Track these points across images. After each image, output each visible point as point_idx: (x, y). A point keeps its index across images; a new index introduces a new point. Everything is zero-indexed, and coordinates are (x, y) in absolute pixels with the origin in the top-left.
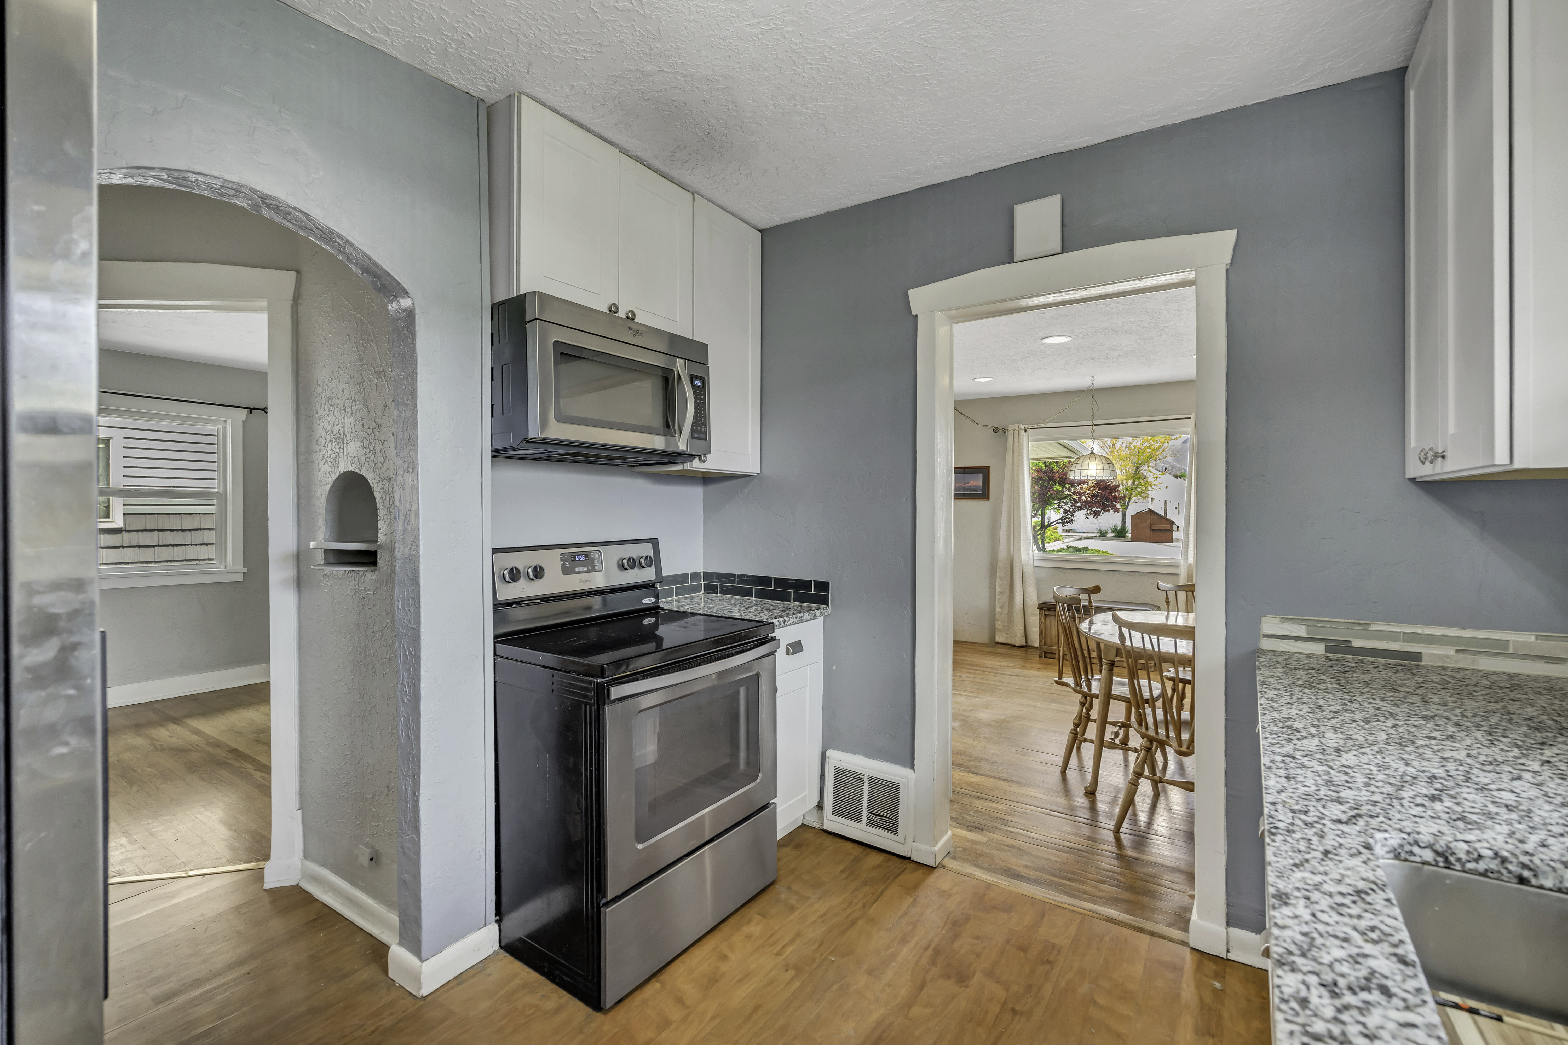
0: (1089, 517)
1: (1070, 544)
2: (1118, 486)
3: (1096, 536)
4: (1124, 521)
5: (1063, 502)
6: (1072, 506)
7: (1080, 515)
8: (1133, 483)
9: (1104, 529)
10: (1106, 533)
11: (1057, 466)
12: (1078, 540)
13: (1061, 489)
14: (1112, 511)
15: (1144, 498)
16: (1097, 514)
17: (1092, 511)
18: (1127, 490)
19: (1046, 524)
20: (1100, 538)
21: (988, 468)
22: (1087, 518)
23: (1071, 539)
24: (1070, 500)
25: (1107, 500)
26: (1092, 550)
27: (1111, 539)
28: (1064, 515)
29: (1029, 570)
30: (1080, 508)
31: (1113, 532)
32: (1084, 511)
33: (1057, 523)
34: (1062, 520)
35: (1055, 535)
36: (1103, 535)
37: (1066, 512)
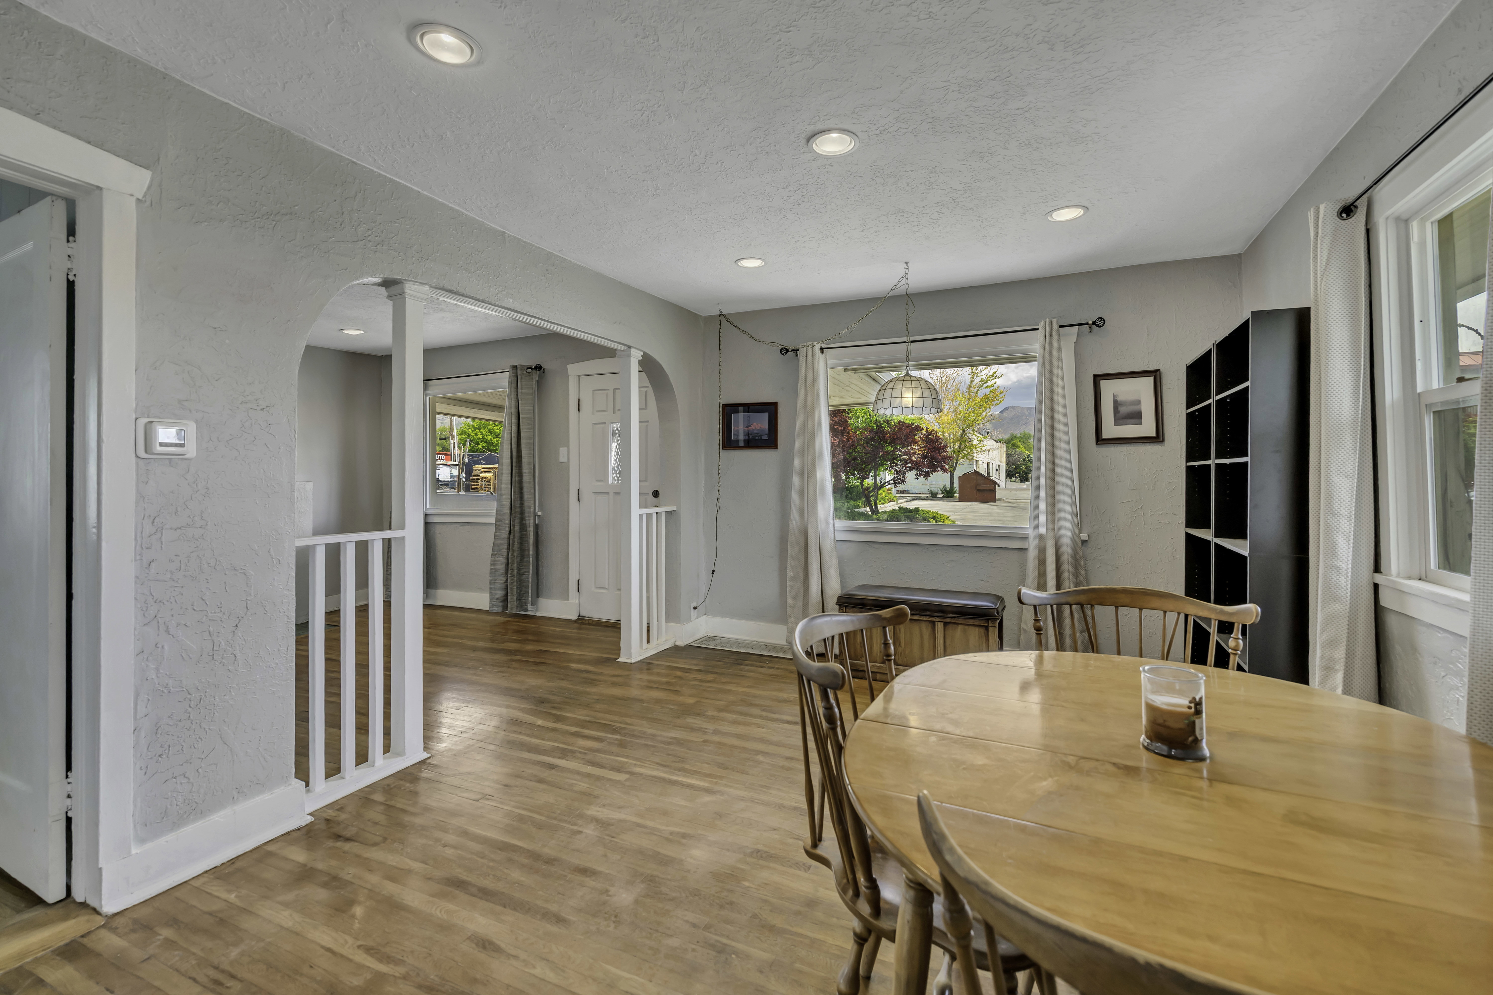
0: (919, 477)
1: (902, 505)
2: (946, 446)
3: (927, 497)
4: (952, 482)
5: (894, 463)
6: (903, 467)
7: (911, 475)
8: (960, 446)
9: (934, 489)
10: (937, 493)
11: (888, 426)
12: (911, 501)
13: (892, 449)
14: (941, 472)
15: (969, 460)
16: (927, 475)
17: (922, 471)
18: (954, 452)
19: (879, 485)
20: (931, 498)
21: (775, 405)
22: (918, 479)
23: (904, 500)
24: (901, 461)
25: (936, 460)
26: (923, 511)
27: (940, 499)
28: (896, 476)
29: (829, 546)
30: (911, 469)
31: (943, 493)
32: (914, 472)
33: (889, 484)
34: (894, 481)
35: (890, 496)
36: (933, 496)
37: (898, 473)
